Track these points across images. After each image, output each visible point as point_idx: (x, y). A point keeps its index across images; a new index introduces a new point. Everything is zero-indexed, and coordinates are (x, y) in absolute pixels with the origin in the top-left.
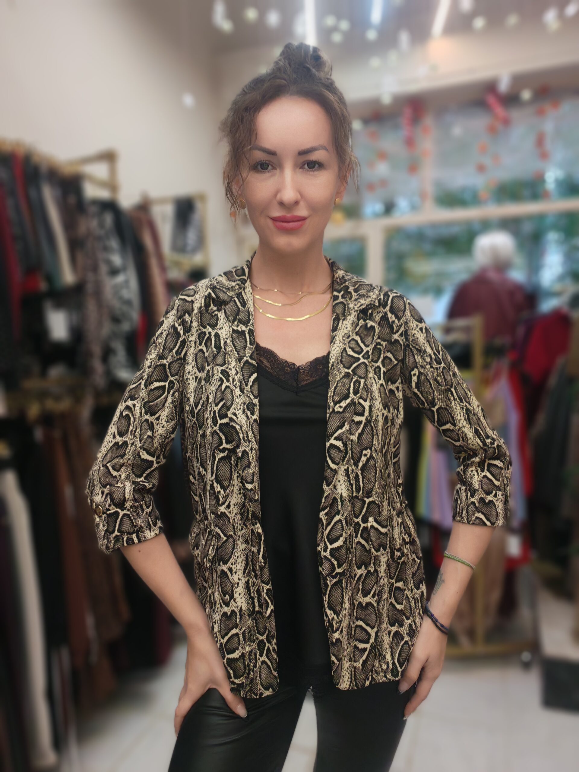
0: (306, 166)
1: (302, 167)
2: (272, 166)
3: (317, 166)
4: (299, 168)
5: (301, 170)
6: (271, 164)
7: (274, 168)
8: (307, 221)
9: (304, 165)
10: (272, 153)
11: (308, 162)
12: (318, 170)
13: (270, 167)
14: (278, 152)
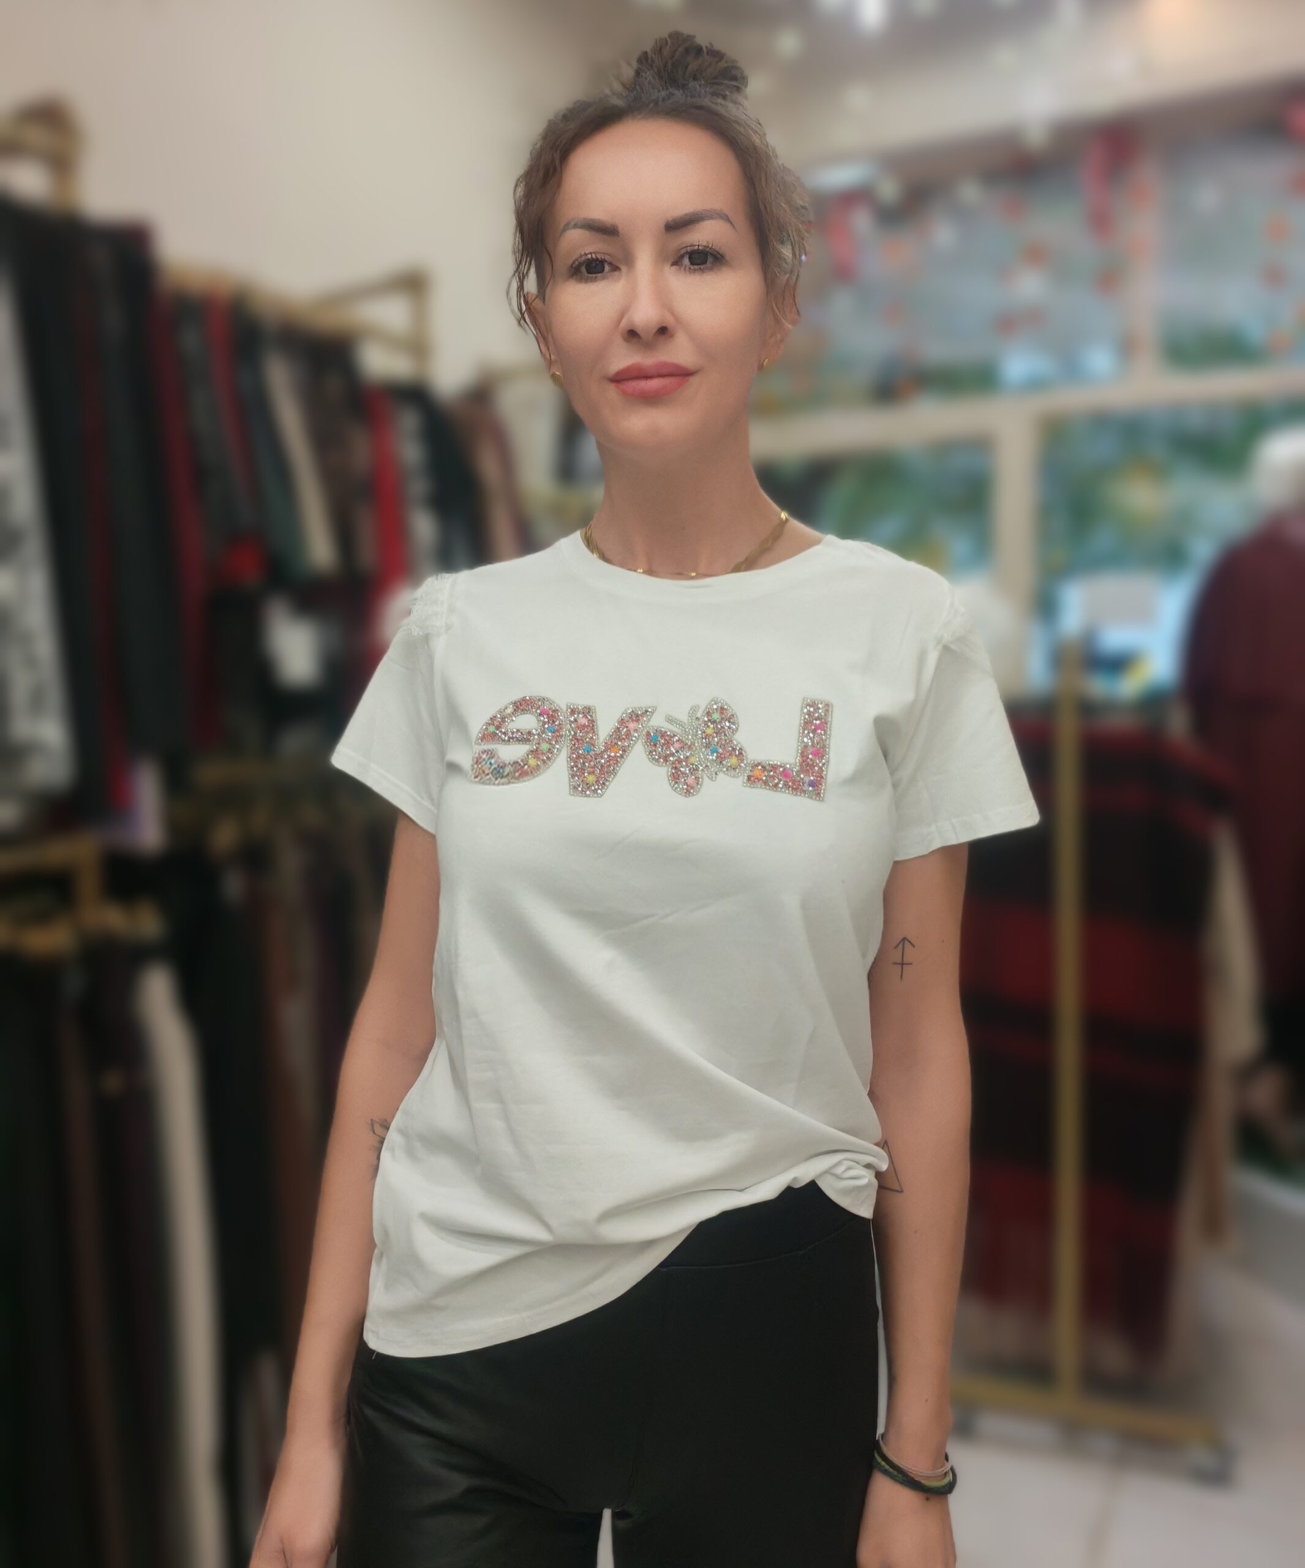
0: (686, 261)
1: (677, 263)
2: (610, 264)
3: (710, 259)
4: (670, 263)
5: (674, 268)
6: (607, 258)
7: (615, 268)
8: (694, 380)
9: (682, 256)
10: (606, 231)
11: (689, 249)
12: (711, 269)
13: (607, 268)
14: (620, 229)
